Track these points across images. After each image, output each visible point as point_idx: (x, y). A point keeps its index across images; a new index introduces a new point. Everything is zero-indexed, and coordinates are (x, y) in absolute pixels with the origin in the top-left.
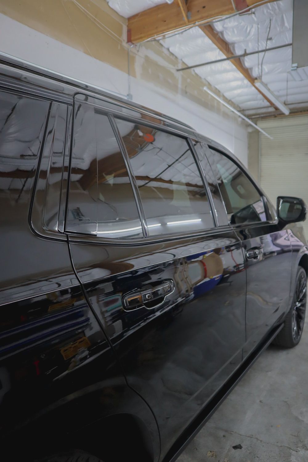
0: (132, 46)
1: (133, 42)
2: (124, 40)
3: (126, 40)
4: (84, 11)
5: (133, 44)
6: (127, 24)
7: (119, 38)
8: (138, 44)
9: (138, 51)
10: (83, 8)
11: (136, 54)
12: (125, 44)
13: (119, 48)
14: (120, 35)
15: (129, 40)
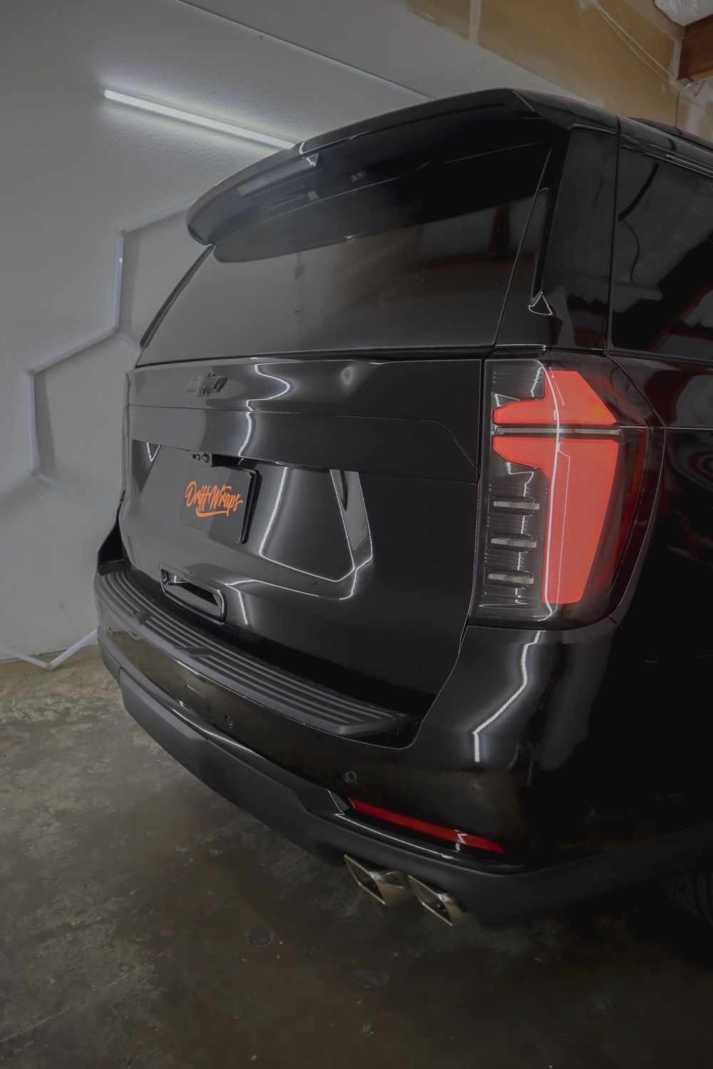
0: (689, 85)
1: (693, 77)
2: (673, 74)
3: (677, 74)
4: (612, 23)
5: (692, 81)
6: (683, 38)
7: (665, 70)
8: (700, 82)
9: (696, 94)
10: (611, 19)
11: (691, 101)
12: (674, 83)
13: (663, 91)
14: (667, 64)
15: (684, 74)
